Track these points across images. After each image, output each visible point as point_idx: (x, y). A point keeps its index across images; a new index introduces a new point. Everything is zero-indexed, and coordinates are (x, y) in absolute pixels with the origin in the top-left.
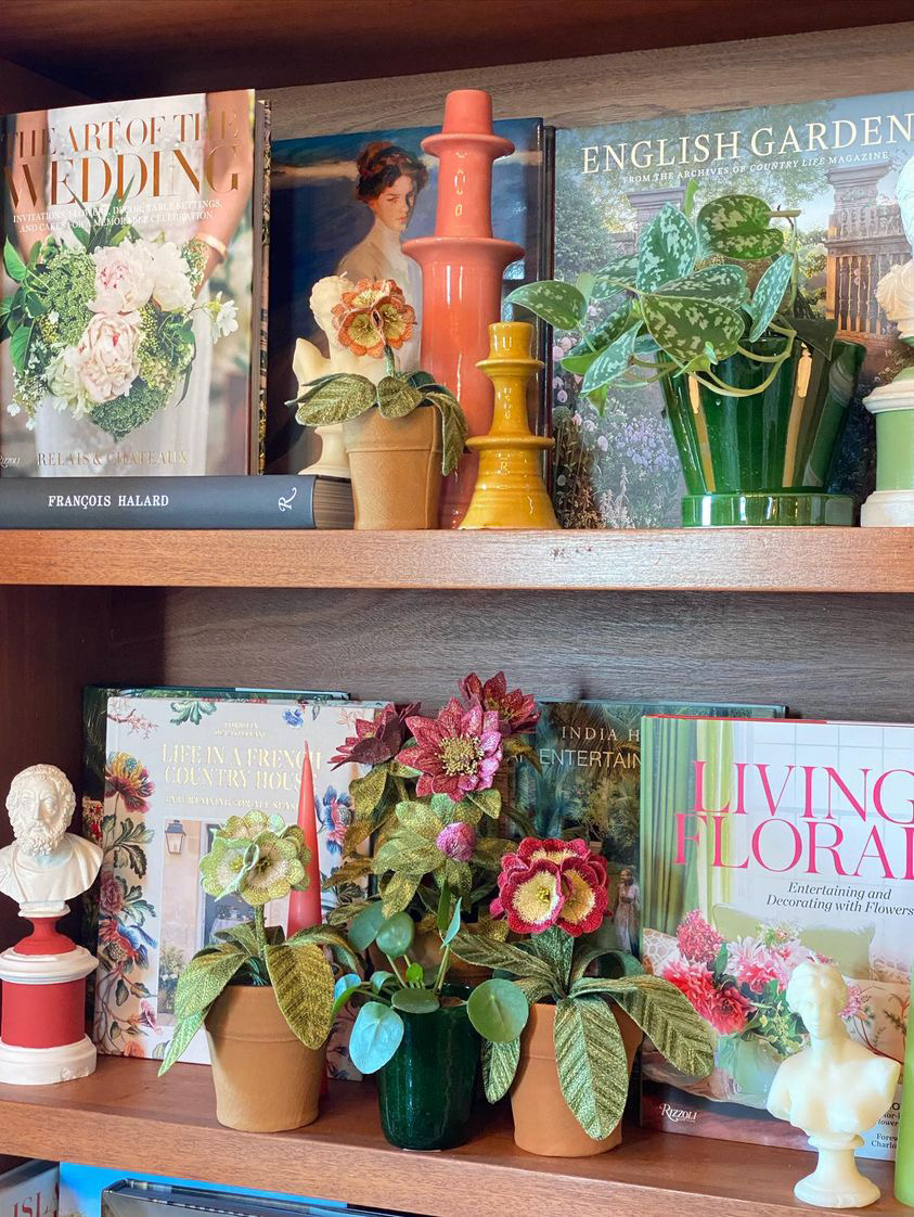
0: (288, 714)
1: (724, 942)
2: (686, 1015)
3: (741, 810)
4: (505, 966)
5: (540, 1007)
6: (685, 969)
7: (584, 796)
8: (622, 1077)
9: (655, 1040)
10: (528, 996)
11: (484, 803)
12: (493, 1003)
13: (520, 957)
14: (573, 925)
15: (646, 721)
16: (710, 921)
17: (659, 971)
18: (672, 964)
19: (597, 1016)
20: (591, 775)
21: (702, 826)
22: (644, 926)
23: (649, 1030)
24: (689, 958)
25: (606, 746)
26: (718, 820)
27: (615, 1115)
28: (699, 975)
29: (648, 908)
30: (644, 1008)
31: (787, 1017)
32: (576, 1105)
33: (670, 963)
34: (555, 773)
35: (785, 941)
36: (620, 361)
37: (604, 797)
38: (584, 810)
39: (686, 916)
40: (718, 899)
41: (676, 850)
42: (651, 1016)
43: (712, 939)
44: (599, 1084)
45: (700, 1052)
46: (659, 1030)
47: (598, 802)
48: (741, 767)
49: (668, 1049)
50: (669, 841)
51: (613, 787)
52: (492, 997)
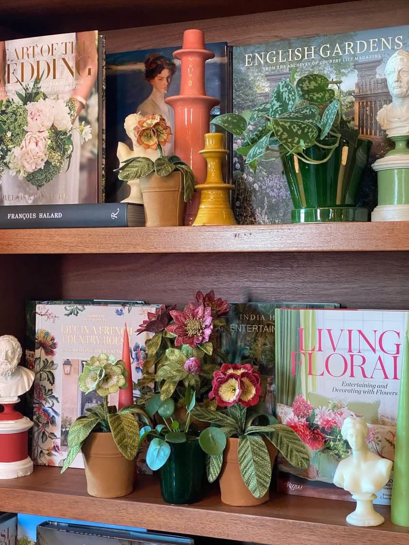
0: (117, 311)
1: (313, 409)
2: (297, 442)
3: (320, 350)
4: (216, 421)
5: (231, 439)
6: (296, 421)
7: (250, 345)
8: (269, 470)
9: (283, 453)
10: (226, 435)
11: (205, 349)
12: (211, 438)
13: (223, 417)
14: (246, 402)
15: (277, 310)
16: (307, 400)
17: (285, 423)
18: (290, 419)
19: (257, 443)
20: (253, 336)
21: (303, 358)
22: (278, 402)
23: (280, 448)
24: (298, 416)
25: (259, 322)
26: (310, 355)
27: (266, 487)
28: (303, 424)
29: (280, 395)
30: (278, 439)
31: (342, 442)
32: (248, 483)
33: (289, 418)
34: (237, 335)
35: (341, 408)
36: (262, 149)
37: (259, 346)
38: (250, 351)
39: (297, 397)
40: (310, 390)
41: (291, 368)
42: (281, 442)
43: (307, 407)
44: (258, 473)
45: (303, 458)
46: (285, 448)
47: (257, 348)
48: (320, 331)
49: (289, 457)
50: (288, 364)
51: (263, 341)
52: (210, 435)
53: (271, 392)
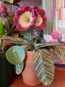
1: (61, 35)
4: (18, 42)
5: (28, 52)
6: (53, 41)
8: (53, 69)
10: (24, 50)
12: (14, 53)
13: (21, 40)
16: (58, 31)
18: (50, 40)
21: (56, 12)
22: (44, 34)
24: (54, 39)
26: (60, 10)
27: (51, 79)
29: (45, 30)
39: (53, 31)
40: (60, 26)
43: (58, 34)
50: (49, 16)
52: (14, 51)
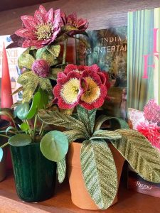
2: (148, 149)
7: (109, 63)
8: (114, 180)
9: (132, 163)
11: (53, 51)
12: (53, 143)
13: (71, 120)
14: (89, 104)
15: (130, 13)
16: (159, 104)
17: (135, 127)
18: (141, 123)
19: (101, 149)
20: (112, 55)
21: (156, 60)
22: (129, 107)
23: (128, 157)
24: (149, 121)
25: (117, 43)
27: (111, 198)
28: (154, 128)
29: (131, 99)
30: (126, 146)
32: (92, 192)
34: (99, 56)
37: (117, 63)
41: (143, 72)
42: (130, 150)
44: (103, 183)
45: (156, 169)
46: (133, 158)
47: (114, 65)
49: (138, 168)
50: (140, 67)
51: (120, 59)
52: (53, 139)
53: (126, 100)
